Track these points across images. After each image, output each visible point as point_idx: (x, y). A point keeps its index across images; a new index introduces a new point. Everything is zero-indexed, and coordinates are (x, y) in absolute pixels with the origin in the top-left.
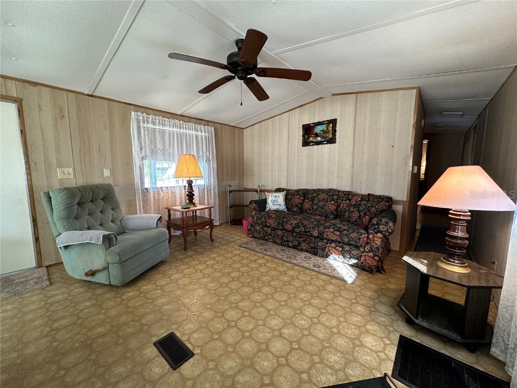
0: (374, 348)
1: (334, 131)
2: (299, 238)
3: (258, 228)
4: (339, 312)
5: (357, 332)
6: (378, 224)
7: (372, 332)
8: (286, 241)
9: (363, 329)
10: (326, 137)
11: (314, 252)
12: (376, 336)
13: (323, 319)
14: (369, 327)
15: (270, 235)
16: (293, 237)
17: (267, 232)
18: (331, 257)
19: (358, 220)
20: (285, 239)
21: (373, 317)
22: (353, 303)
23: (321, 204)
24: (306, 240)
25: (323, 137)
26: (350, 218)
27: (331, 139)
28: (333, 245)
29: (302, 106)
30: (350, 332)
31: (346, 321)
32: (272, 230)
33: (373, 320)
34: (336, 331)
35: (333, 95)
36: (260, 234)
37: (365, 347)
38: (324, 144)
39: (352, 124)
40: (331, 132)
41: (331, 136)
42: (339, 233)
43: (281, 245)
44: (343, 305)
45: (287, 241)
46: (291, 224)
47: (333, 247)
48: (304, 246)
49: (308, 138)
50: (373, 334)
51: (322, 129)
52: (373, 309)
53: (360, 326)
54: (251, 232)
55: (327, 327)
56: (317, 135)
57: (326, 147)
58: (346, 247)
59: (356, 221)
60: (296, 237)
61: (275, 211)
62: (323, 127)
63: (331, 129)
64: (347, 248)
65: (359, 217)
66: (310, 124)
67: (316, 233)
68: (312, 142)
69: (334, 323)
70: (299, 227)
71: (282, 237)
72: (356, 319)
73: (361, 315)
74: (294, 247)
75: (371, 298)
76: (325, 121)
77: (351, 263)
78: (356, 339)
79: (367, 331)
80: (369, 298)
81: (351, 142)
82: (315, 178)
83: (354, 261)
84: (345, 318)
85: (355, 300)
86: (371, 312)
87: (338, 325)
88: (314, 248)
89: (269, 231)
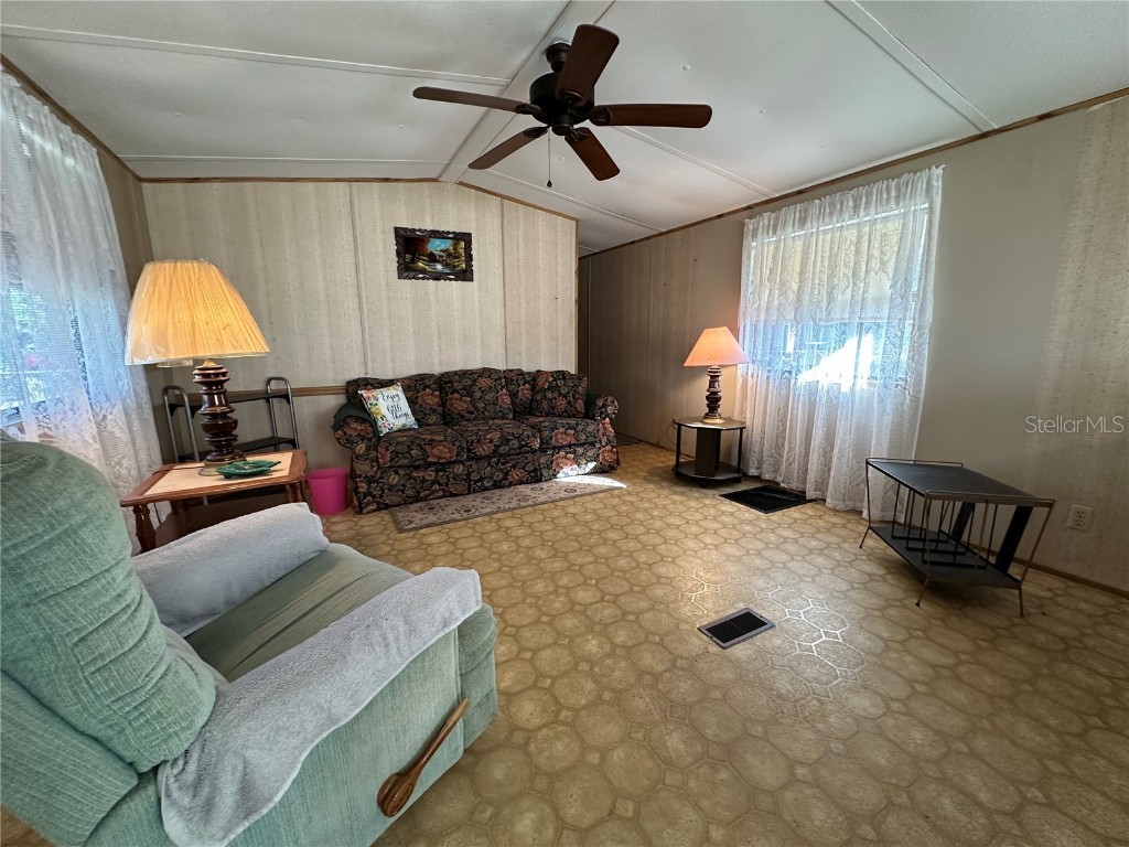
1: (469, 258)
2: (503, 464)
3: (394, 479)
6: (604, 406)
8: (478, 481)
10: (455, 267)
11: (536, 477)
15: (436, 482)
16: (492, 467)
17: (424, 481)
18: (560, 475)
19: (569, 408)
20: (474, 477)
23: (489, 397)
24: (517, 463)
25: (446, 265)
26: (553, 408)
27: (464, 271)
28: (562, 453)
29: (387, 180)
32: (437, 471)
35: (461, 183)
36: (403, 491)
38: (450, 280)
39: (498, 253)
40: (463, 258)
41: (464, 265)
42: (573, 432)
43: (469, 493)
45: (481, 479)
46: (491, 441)
47: (562, 458)
48: (515, 474)
49: (413, 261)
51: (443, 247)
54: (374, 497)
56: (433, 258)
57: (456, 286)
58: (576, 451)
59: (566, 411)
60: (497, 464)
61: (399, 431)
62: (447, 245)
63: (462, 251)
64: (580, 450)
65: (569, 403)
66: (414, 230)
67: (536, 444)
68: (423, 271)
70: (508, 441)
71: (469, 475)
74: (497, 485)
76: (448, 233)
77: (588, 470)
81: (499, 283)
82: (436, 349)
83: (592, 465)
88: (535, 470)
89: (430, 475)
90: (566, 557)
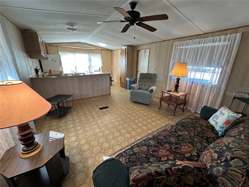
0: (71, 138)
4: (90, 138)
5: (79, 138)
7: (75, 142)
9: (78, 140)
12: (73, 142)
13: (91, 132)
14: (77, 143)
21: (79, 149)
22: (90, 147)
30: (81, 136)
31: (85, 138)
33: (77, 147)
34: (84, 132)
37: (74, 136)
44: (92, 142)
50: (74, 142)
52: (81, 153)
53: (80, 140)
55: (88, 131)
69: (88, 134)
72: (83, 141)
73: (83, 145)
75: (86, 159)
78: (78, 136)
79: (76, 141)
80: (88, 158)
84: (87, 138)
85: (91, 150)
86: (81, 151)
87: (86, 134)
90: (127, 117)
